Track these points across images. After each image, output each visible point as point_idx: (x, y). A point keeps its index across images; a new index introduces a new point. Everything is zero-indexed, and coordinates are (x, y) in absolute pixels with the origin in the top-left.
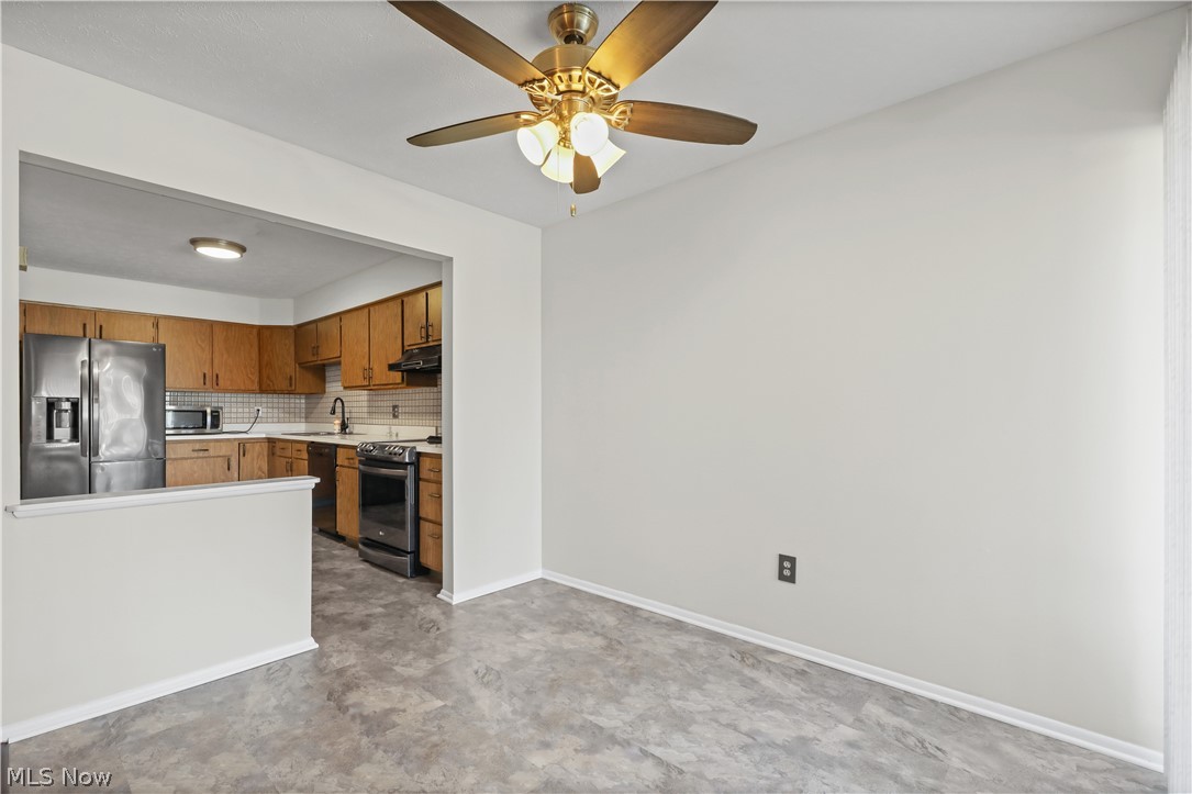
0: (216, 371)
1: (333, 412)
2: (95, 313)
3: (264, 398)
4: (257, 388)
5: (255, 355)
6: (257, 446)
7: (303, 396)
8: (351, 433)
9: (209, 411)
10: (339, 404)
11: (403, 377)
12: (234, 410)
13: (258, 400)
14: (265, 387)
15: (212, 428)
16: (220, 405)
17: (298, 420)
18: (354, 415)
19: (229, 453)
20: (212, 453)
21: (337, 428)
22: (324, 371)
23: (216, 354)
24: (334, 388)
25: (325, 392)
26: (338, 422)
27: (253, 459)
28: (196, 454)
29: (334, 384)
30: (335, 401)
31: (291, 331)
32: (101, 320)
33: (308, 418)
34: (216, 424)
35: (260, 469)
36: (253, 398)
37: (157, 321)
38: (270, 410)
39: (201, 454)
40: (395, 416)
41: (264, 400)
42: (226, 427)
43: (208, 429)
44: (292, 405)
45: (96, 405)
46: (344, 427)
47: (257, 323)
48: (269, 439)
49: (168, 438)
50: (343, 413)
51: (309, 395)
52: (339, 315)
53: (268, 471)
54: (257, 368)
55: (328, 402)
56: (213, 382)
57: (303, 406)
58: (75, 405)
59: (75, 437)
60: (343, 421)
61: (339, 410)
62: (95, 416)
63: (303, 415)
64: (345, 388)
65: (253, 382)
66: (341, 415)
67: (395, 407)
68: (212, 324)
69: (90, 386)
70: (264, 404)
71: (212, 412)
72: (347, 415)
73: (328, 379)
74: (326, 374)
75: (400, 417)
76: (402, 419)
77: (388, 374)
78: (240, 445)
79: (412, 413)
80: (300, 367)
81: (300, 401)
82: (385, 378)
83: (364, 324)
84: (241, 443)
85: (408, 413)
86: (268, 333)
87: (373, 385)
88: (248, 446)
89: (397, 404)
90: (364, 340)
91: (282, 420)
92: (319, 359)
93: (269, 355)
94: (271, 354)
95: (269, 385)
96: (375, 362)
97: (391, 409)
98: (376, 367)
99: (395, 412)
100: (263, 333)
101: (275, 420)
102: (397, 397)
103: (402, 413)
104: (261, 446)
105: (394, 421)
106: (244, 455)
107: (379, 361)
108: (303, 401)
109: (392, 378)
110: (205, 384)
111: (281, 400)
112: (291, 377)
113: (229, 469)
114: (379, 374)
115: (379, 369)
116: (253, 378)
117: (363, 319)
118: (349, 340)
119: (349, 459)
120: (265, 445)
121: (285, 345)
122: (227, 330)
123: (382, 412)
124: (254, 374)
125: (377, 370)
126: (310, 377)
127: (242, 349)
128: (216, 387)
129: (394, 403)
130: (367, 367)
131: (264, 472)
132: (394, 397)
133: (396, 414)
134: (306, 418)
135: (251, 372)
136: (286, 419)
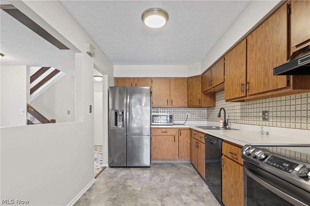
0: (172, 99)
1: (219, 116)
3: (190, 110)
4: (187, 105)
5: (186, 91)
6: (186, 131)
7: (206, 109)
8: (229, 129)
10: (222, 111)
11: (288, 82)
12: (179, 115)
13: (188, 111)
17: (204, 119)
18: (231, 118)
19: (175, 134)
20: (169, 133)
21: (221, 125)
23: (172, 92)
24: (221, 103)
25: (215, 106)
26: (222, 121)
27: (184, 137)
28: (163, 134)
29: (220, 101)
30: (221, 110)
31: (200, 78)
33: (208, 118)
34: (171, 121)
35: (187, 142)
36: (185, 110)
37: (152, 80)
38: (192, 115)
40: (264, 119)
41: (190, 111)
42: (175, 122)
43: (168, 123)
44: (201, 113)
46: (225, 124)
47: (187, 77)
48: (190, 128)
50: (225, 116)
51: (209, 108)
52: (224, 57)
53: (190, 143)
54: (186, 96)
55: (216, 111)
56: (170, 103)
57: (206, 113)
59: (123, 125)
60: (225, 121)
61: (222, 115)
62: (128, 117)
63: (206, 117)
64: (227, 101)
65: (185, 103)
66: (223, 118)
67: (264, 113)
68: (170, 79)
70: (190, 112)
71: (170, 116)
72: (227, 118)
73: (216, 99)
74: (216, 96)
75: (271, 120)
76: (273, 122)
77: (267, 82)
78: (179, 131)
79: (285, 117)
80: (204, 94)
81: (205, 111)
82: (262, 87)
83: (242, 53)
84: (180, 130)
85: (281, 117)
86: (190, 80)
87: (250, 96)
88: (182, 131)
89: (271, 109)
90: (242, 64)
91: (197, 119)
92: (212, 87)
93: (191, 90)
94: (192, 90)
95: (191, 104)
96: (252, 77)
97: (261, 114)
98: (253, 80)
99: (265, 116)
100: (189, 80)
101: (195, 119)
102: (267, 104)
103: (273, 117)
104: (187, 131)
105: (264, 122)
106: (180, 135)
107: (257, 74)
108: (206, 111)
109: (277, 83)
110: (168, 104)
111: (197, 111)
112: (200, 99)
113: (175, 141)
114: (256, 85)
115: (257, 82)
116: (185, 101)
117: (241, 50)
118: (230, 69)
119: (233, 154)
120: (189, 131)
121: (198, 84)
122: (175, 81)
123: (254, 116)
124: (185, 99)
125: (254, 83)
126: (208, 99)
127: (181, 88)
128: (172, 105)
129: (264, 110)
130: (244, 82)
131: (188, 144)
132: (264, 104)
133: (266, 117)
134: (207, 119)
135: (184, 98)
136: (199, 119)
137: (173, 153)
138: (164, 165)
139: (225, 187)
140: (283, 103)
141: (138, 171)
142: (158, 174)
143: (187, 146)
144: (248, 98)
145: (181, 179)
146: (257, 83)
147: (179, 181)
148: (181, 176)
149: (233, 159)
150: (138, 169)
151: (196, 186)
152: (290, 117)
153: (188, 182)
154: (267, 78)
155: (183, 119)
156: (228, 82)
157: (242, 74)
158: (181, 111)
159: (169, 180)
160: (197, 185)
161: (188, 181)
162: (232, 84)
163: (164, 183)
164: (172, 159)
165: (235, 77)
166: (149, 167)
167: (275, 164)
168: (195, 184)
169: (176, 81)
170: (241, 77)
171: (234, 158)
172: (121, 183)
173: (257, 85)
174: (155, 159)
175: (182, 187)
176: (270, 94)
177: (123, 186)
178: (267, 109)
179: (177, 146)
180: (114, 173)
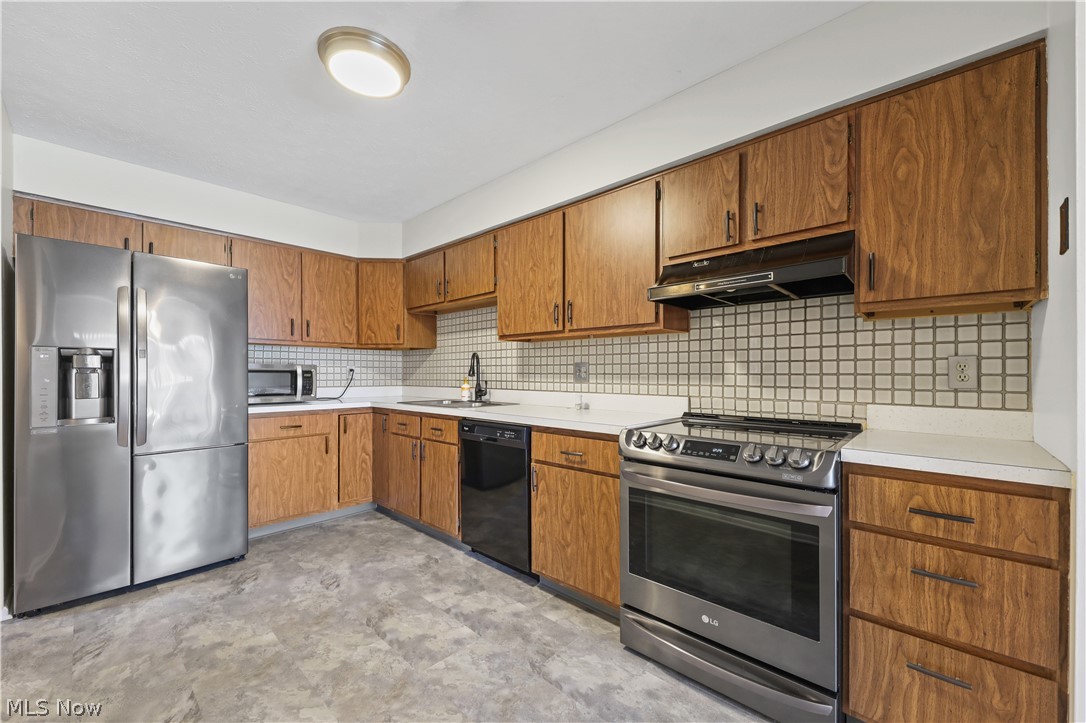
0: (307, 317)
2: (142, 223)
3: (357, 355)
4: (355, 342)
5: (353, 297)
6: (361, 419)
7: (400, 353)
8: (495, 405)
9: (299, 371)
11: (658, 314)
12: (324, 370)
13: (351, 357)
14: (363, 342)
15: (303, 394)
16: (314, 363)
17: (394, 382)
18: (497, 378)
19: (327, 430)
20: (305, 430)
21: (467, 396)
22: (434, 320)
23: (307, 293)
25: (435, 347)
26: (467, 386)
27: (355, 437)
28: (284, 433)
29: (466, 335)
30: (472, 357)
31: (399, 267)
32: (151, 234)
33: (406, 378)
34: (308, 390)
35: (364, 449)
36: (345, 354)
37: (230, 242)
39: (292, 432)
40: (579, 379)
41: (357, 357)
42: (320, 392)
43: (299, 397)
44: (388, 364)
45: (142, 362)
46: (480, 393)
47: (356, 255)
48: (374, 408)
49: (252, 410)
50: (478, 374)
51: (409, 350)
52: (494, 233)
53: (374, 451)
54: (354, 314)
55: (439, 359)
56: (300, 332)
57: (400, 365)
58: (108, 361)
59: (108, 413)
60: (478, 385)
62: (141, 378)
63: (400, 376)
64: (503, 337)
65: (350, 333)
67: (578, 366)
68: (301, 252)
69: (133, 332)
70: (360, 363)
71: (304, 372)
73: (441, 330)
74: (438, 323)
75: (592, 380)
76: (597, 383)
77: (615, 310)
78: (342, 418)
79: (621, 374)
80: (409, 313)
81: (396, 360)
82: (605, 317)
83: (551, 237)
84: (343, 415)
85: (612, 374)
86: (369, 268)
87: (570, 331)
88: (350, 419)
89: (592, 360)
90: (551, 262)
91: (377, 383)
92: (448, 299)
93: (370, 298)
94: (372, 296)
95: (369, 338)
96: (579, 293)
97: (571, 369)
98: (581, 301)
99: (580, 373)
100: (362, 268)
101: (370, 383)
102: (585, 351)
103: (597, 374)
104: (365, 418)
105: (578, 386)
106: (345, 432)
107: (591, 290)
108: (400, 359)
109: (637, 314)
110: (292, 334)
111: (376, 358)
112: (398, 326)
113: (327, 453)
114: (589, 311)
115: (591, 304)
116: (350, 328)
117: (548, 229)
118: (515, 266)
119: (568, 454)
120: (370, 417)
121: (390, 283)
122: (320, 262)
123: (554, 373)
124: (350, 322)
125: (585, 306)
126: (419, 326)
127: (338, 288)
128: (308, 339)
129: (578, 360)
130: (560, 302)
131: (368, 454)
132: (578, 351)
133: (583, 375)
134: (404, 380)
135: (348, 319)
136: (382, 382)
137: (322, 491)
138: (292, 537)
139: (542, 532)
140: (617, 349)
141: (203, 585)
142: (299, 571)
143: (364, 461)
144: (566, 334)
145: (384, 560)
146: (592, 309)
147: (383, 566)
148: (378, 552)
149: (570, 465)
150: (193, 578)
151: (436, 561)
152: (630, 374)
153: (409, 560)
154: (614, 302)
155: (337, 383)
156: (508, 295)
157: (553, 284)
158: (330, 356)
159: (351, 574)
160: (437, 557)
161: (407, 556)
162: (522, 299)
163: (342, 588)
164: (318, 511)
165: (532, 286)
166: (242, 557)
167: (702, 453)
168: (429, 557)
169: (322, 265)
170: (550, 288)
171: (574, 463)
172: (164, 652)
173: (591, 313)
174: (260, 525)
175: (406, 576)
176: (620, 331)
177: (186, 656)
178: (585, 359)
179: (335, 466)
180: (75, 631)
